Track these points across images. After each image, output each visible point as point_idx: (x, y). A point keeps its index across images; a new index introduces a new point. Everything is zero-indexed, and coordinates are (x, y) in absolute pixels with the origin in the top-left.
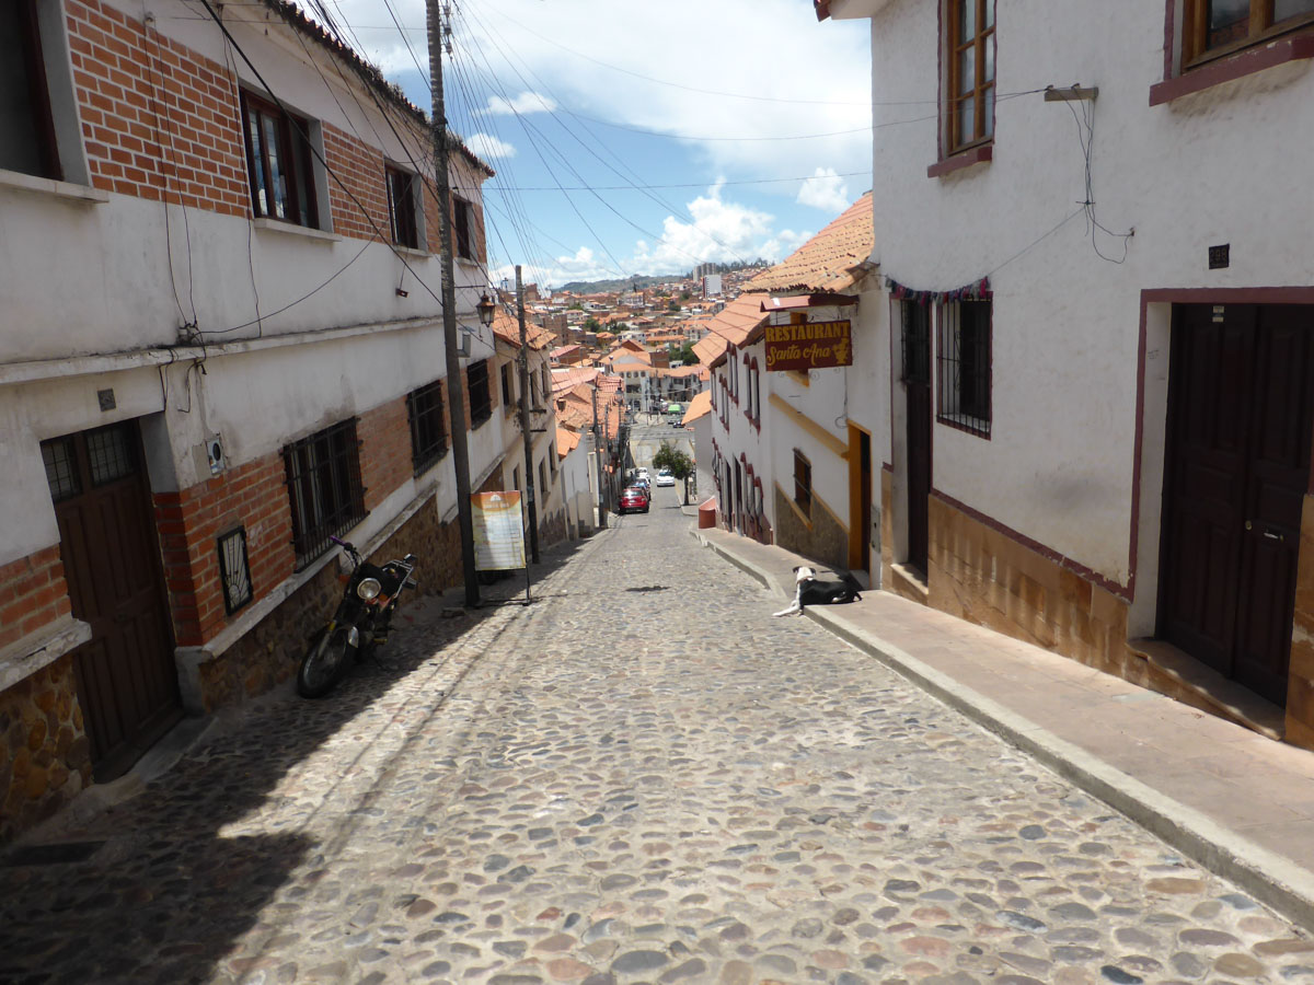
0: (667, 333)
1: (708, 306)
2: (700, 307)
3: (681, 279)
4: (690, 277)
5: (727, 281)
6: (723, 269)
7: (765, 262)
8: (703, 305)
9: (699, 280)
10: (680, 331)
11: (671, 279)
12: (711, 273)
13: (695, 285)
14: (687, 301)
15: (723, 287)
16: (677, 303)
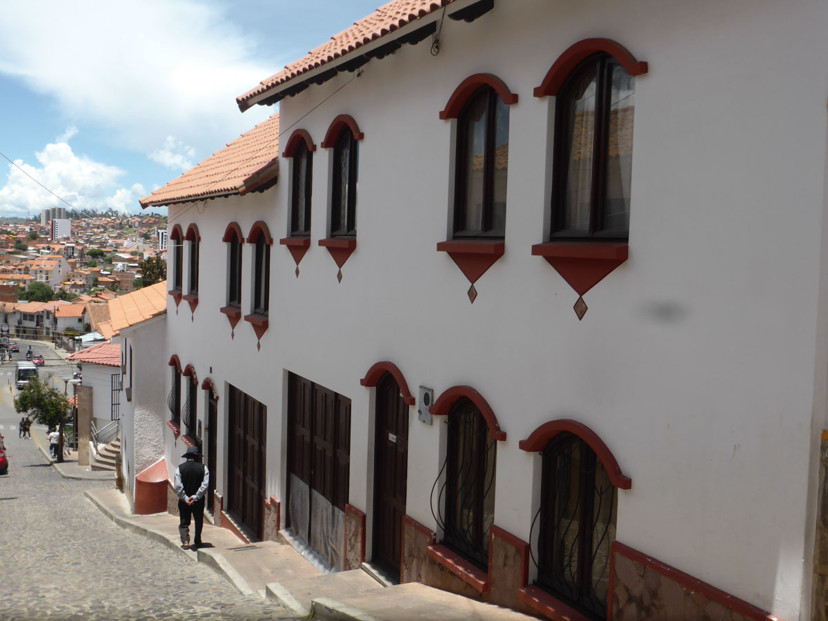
0: (12, 272)
1: (57, 248)
2: (49, 249)
3: (28, 222)
4: (37, 220)
5: (77, 227)
6: (73, 215)
7: (116, 213)
8: (52, 246)
9: (48, 223)
10: (27, 271)
11: (16, 221)
12: (60, 218)
13: (42, 228)
14: (35, 241)
15: (73, 233)
16: (24, 243)
